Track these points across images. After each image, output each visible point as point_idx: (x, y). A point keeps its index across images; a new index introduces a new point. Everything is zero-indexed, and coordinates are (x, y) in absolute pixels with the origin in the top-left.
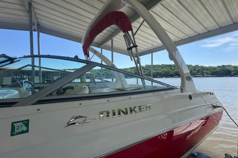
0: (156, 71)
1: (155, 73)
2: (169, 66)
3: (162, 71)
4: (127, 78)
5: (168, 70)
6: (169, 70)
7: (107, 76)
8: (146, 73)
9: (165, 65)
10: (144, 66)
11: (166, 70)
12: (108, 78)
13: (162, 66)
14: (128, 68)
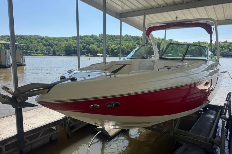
0: (117, 46)
1: (115, 50)
2: (135, 38)
3: (126, 47)
4: (69, 56)
5: (134, 45)
6: (136, 45)
7: (27, 50)
8: (101, 48)
9: (130, 36)
10: (98, 36)
11: (131, 44)
12: (29, 55)
13: (125, 39)
14: (70, 38)
